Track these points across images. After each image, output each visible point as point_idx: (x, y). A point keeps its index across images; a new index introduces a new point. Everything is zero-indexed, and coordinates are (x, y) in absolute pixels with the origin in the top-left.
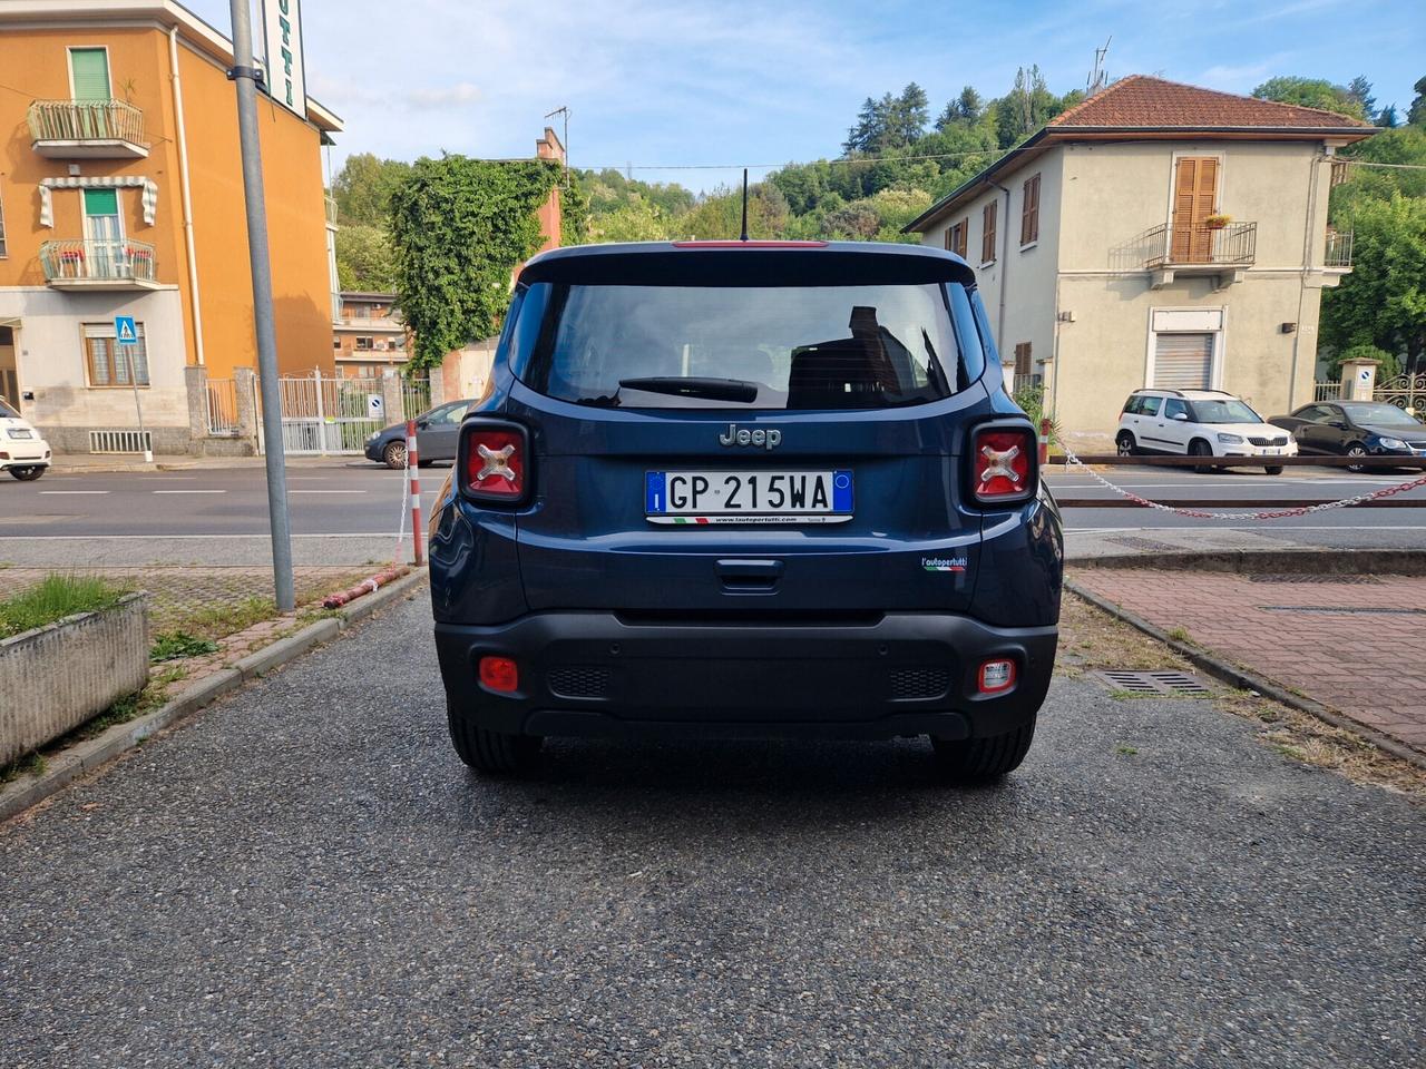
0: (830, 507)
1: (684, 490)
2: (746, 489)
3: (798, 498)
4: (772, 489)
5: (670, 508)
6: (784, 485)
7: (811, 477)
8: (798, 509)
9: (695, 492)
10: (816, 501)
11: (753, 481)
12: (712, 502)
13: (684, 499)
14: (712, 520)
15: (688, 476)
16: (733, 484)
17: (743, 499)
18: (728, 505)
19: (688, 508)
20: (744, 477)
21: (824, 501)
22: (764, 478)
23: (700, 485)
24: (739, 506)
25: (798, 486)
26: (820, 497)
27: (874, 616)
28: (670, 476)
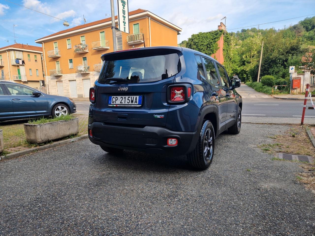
0: (138, 103)
1: (114, 100)
2: (124, 99)
3: (132, 101)
4: (128, 100)
5: (112, 103)
6: (130, 99)
7: (135, 97)
8: (132, 104)
9: (116, 100)
10: (135, 102)
11: (125, 98)
12: (118, 102)
13: (114, 101)
14: (118, 106)
15: (115, 97)
16: (122, 98)
17: (123, 102)
18: (121, 103)
19: (114, 103)
20: (124, 97)
21: (136, 102)
22: (127, 97)
23: (117, 98)
24: (122, 103)
25: (132, 99)
26: (136, 101)
27: (143, 126)
28: (112, 97)
